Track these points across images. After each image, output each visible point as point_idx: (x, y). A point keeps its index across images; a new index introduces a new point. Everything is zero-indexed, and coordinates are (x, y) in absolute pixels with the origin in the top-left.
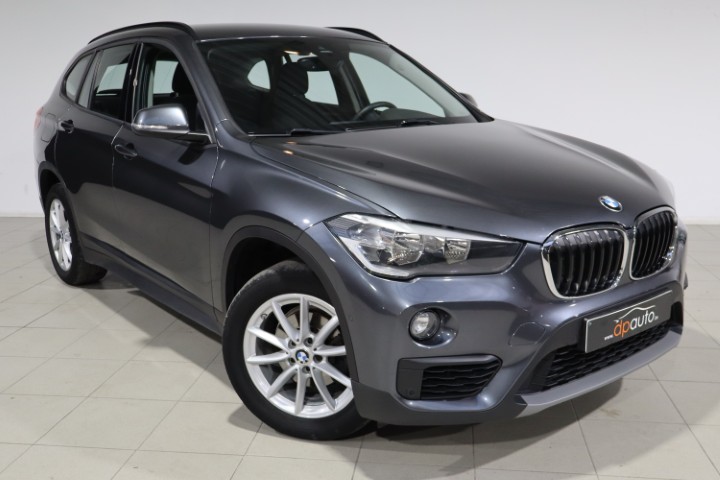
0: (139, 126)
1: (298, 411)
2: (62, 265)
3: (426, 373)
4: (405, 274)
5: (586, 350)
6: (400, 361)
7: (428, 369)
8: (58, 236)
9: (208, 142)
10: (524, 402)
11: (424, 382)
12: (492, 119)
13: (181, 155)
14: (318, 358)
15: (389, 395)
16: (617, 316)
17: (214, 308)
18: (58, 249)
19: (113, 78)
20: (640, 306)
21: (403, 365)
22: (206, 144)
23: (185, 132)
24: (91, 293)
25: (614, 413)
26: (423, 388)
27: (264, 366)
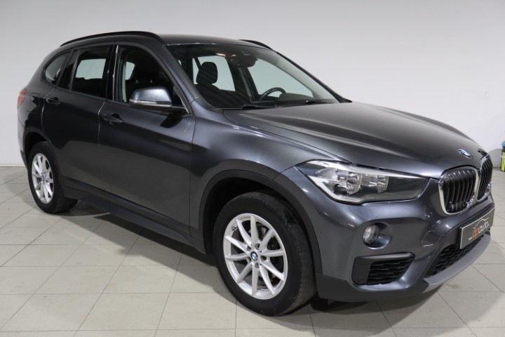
0: (136, 102)
1: (254, 293)
2: (42, 199)
3: (372, 267)
4: (357, 200)
5: (461, 248)
6: (355, 260)
7: (374, 264)
8: (39, 180)
9: (185, 113)
10: (426, 283)
11: (370, 272)
12: (350, 102)
13: (162, 121)
14: (264, 258)
15: (346, 282)
16: (474, 225)
17: (190, 227)
18: (39, 189)
19: (92, 69)
20: (484, 218)
21: (359, 262)
22: (184, 114)
23: (169, 106)
24: (67, 219)
25: (455, 286)
26: (369, 276)
27: (236, 262)
